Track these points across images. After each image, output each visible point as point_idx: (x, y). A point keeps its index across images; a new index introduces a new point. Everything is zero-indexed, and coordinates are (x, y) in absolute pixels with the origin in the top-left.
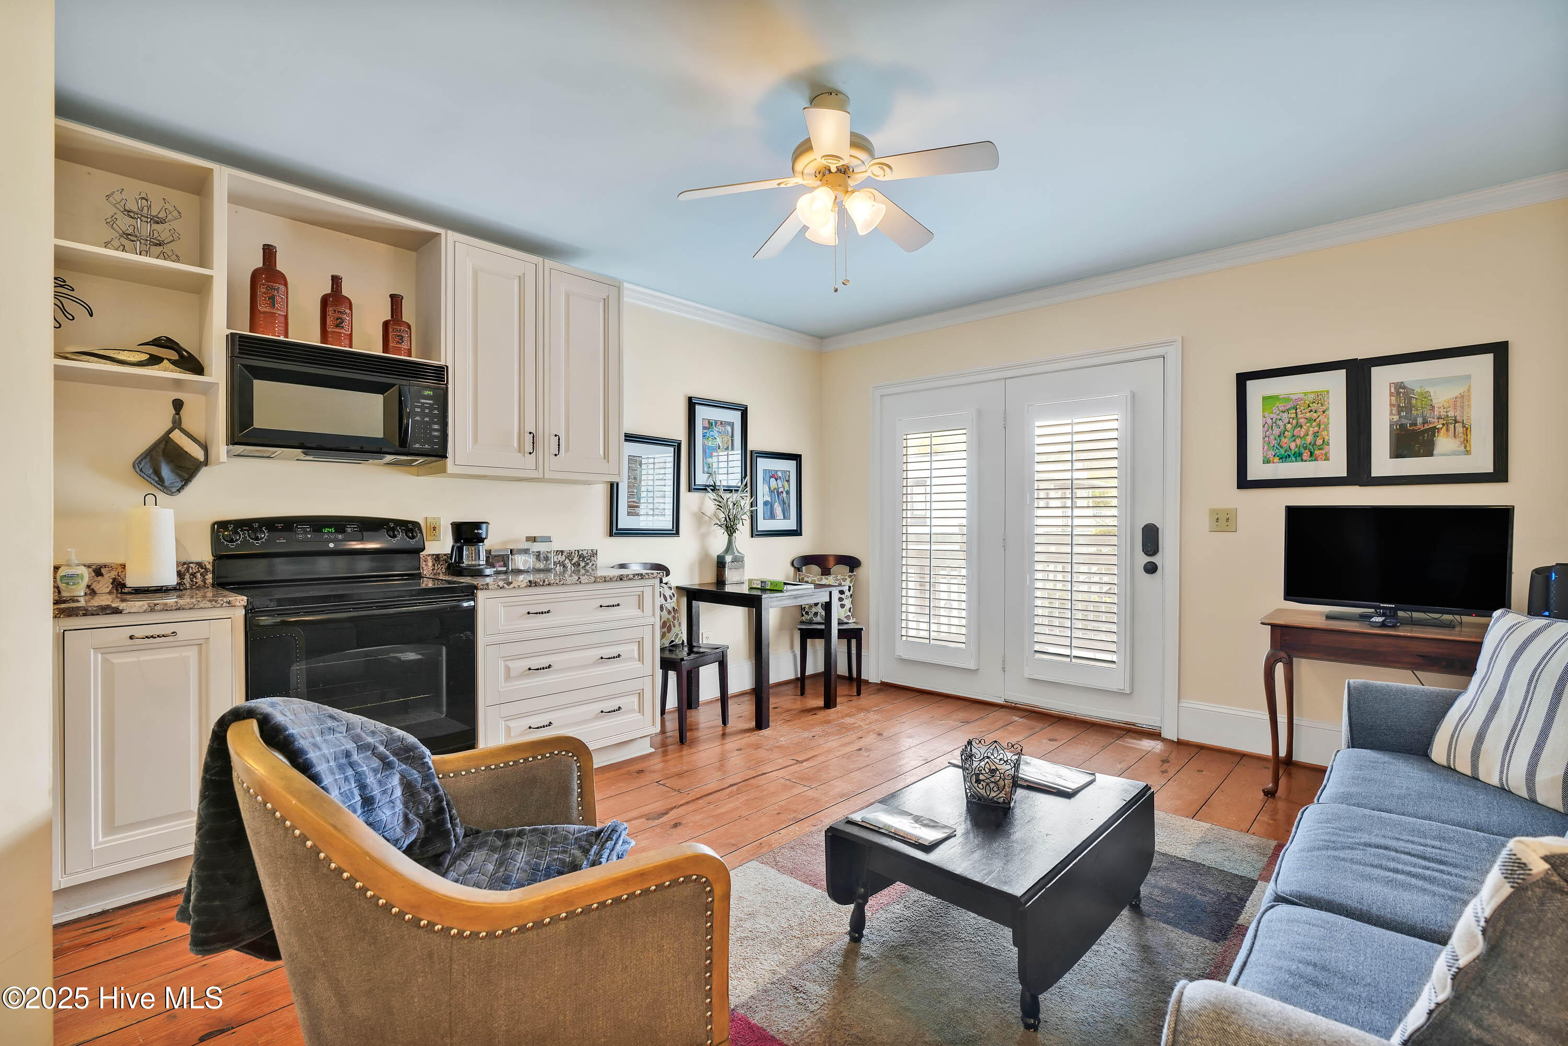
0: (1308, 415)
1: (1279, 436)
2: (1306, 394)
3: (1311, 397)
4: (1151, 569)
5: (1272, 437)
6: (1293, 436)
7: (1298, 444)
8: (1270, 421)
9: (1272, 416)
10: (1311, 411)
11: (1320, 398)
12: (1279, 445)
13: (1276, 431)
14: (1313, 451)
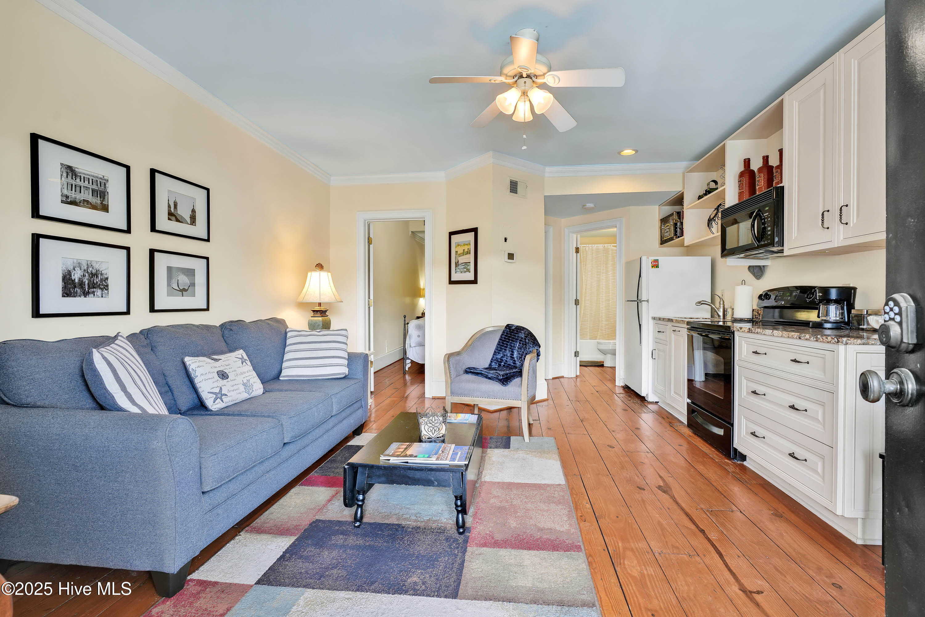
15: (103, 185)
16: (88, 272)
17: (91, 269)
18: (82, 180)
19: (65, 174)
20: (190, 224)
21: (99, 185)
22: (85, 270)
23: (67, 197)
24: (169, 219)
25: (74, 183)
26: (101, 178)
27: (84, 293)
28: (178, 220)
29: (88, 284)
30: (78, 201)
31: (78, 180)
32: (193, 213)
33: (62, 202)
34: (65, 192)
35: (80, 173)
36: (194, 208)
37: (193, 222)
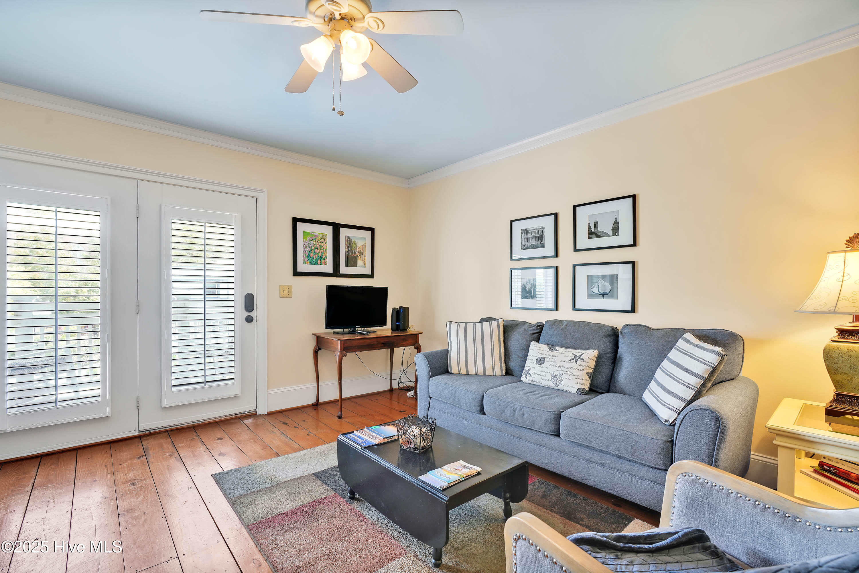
0: (320, 243)
1: (310, 251)
2: (319, 234)
3: (321, 236)
4: (249, 320)
5: (307, 252)
6: (315, 252)
7: (317, 256)
8: (306, 244)
9: (307, 241)
10: (321, 242)
11: (324, 237)
12: (309, 256)
13: (309, 249)
14: (321, 260)
15: (541, 232)
16: (533, 285)
17: (535, 283)
18: (531, 234)
19: (523, 234)
20: (612, 236)
21: (539, 233)
22: (532, 284)
23: (524, 246)
24: (589, 238)
25: (527, 237)
26: (541, 228)
27: (531, 296)
28: (598, 236)
29: (533, 292)
30: (529, 246)
31: (529, 234)
32: (615, 225)
33: (522, 249)
34: (523, 243)
35: (530, 230)
36: (616, 220)
37: (616, 233)
